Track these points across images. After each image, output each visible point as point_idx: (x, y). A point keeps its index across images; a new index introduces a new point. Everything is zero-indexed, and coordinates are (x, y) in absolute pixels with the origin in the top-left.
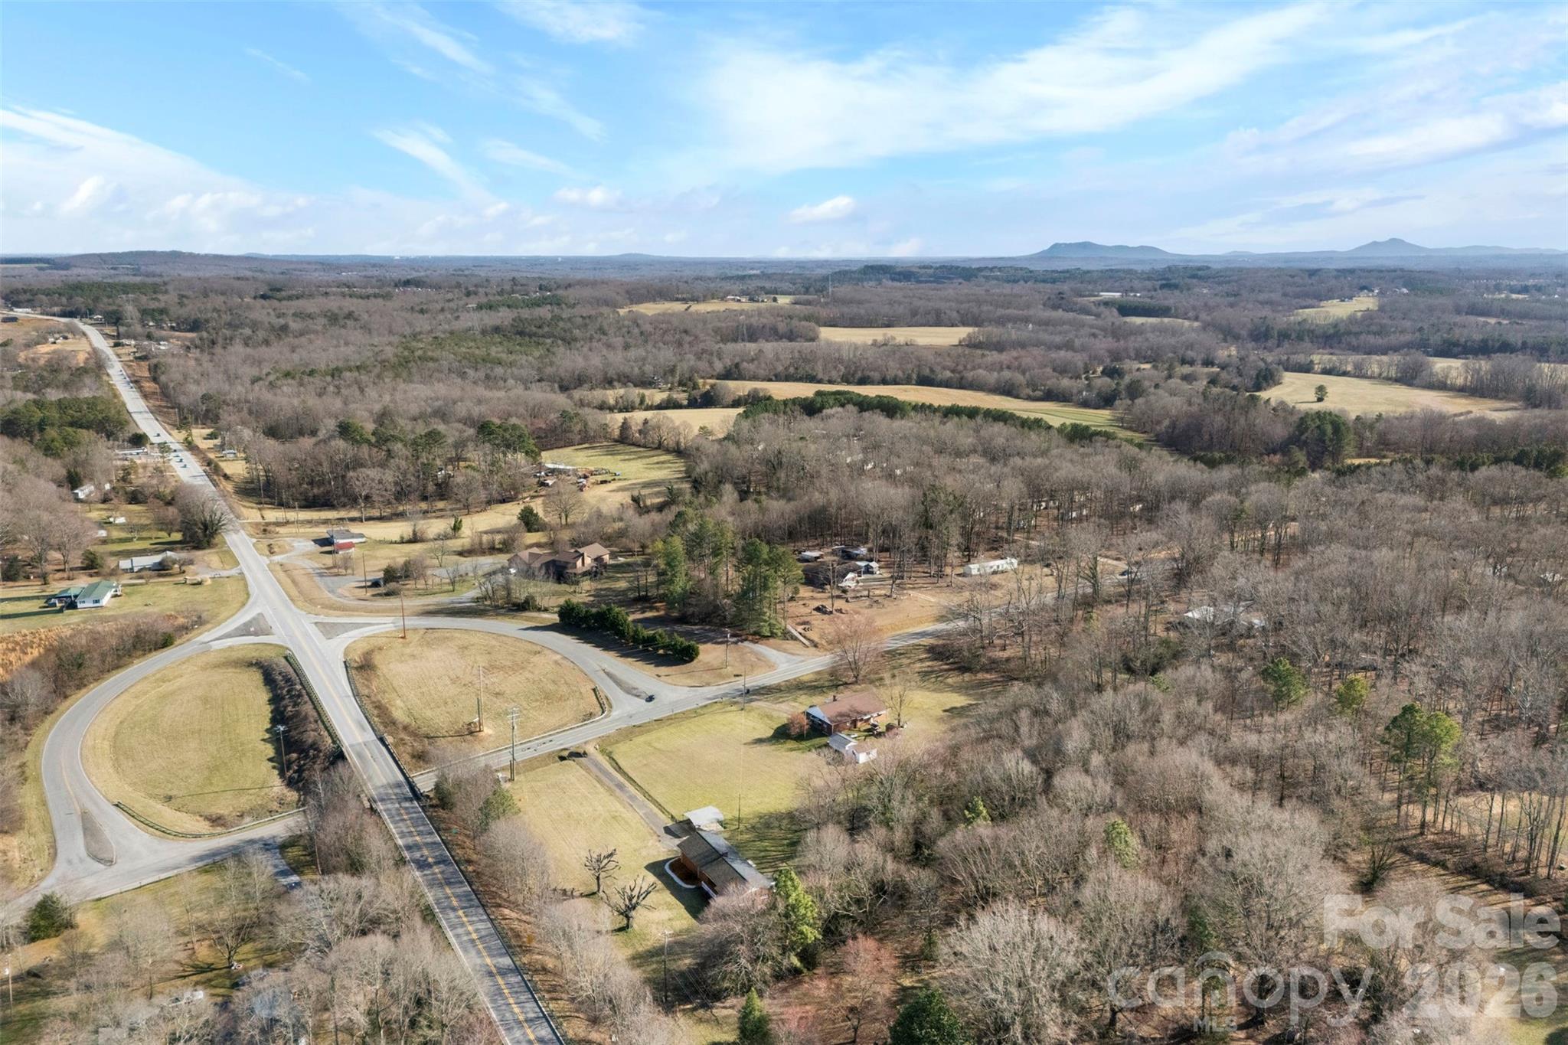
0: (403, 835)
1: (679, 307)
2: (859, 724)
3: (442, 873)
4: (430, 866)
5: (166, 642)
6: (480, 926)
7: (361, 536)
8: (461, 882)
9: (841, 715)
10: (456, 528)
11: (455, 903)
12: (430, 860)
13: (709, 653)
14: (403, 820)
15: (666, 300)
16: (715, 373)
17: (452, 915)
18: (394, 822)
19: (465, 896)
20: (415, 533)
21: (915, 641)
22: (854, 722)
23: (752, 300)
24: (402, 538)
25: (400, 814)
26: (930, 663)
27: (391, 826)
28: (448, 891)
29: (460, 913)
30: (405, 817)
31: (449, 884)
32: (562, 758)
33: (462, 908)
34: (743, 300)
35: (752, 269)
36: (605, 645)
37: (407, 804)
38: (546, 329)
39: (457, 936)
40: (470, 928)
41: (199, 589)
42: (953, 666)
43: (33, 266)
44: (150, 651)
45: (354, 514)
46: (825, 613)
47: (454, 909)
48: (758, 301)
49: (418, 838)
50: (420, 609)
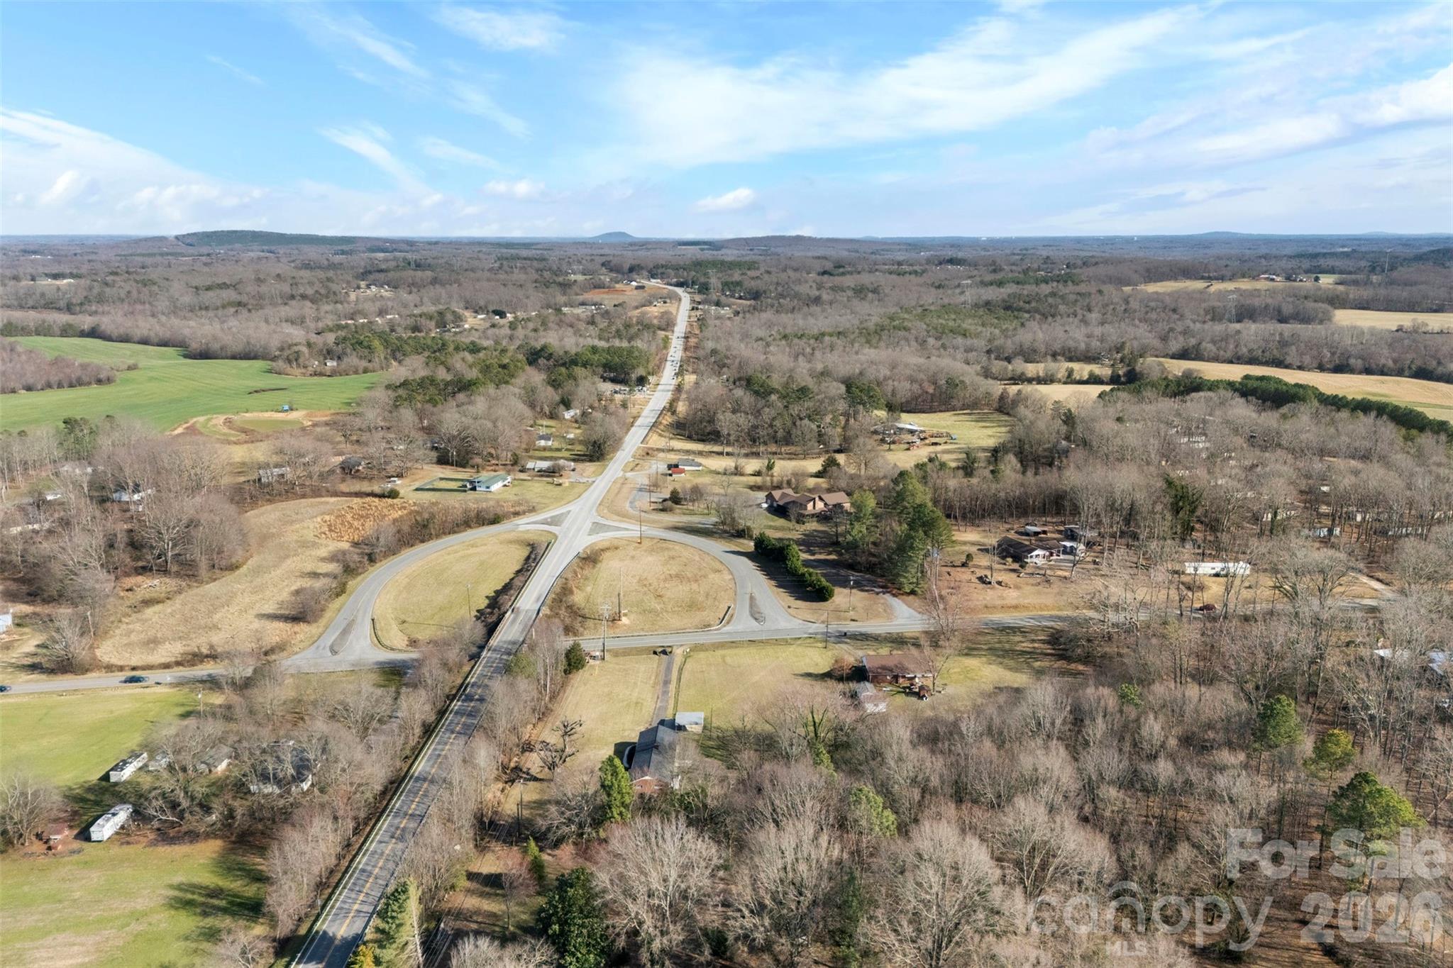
1: (1200, 285)
2: (901, 680)
3: (473, 707)
5: (495, 520)
7: (700, 465)
9: (884, 668)
10: (770, 467)
13: (841, 597)
14: (491, 667)
15: (1188, 278)
16: (1170, 353)
20: (736, 468)
21: (1052, 624)
22: (896, 678)
23: (1288, 279)
24: (726, 470)
25: (493, 662)
26: (1042, 646)
30: (494, 665)
32: (655, 653)
34: (1278, 279)
35: (1343, 246)
36: (771, 574)
37: (505, 657)
38: (1034, 304)
41: (559, 488)
42: (1058, 652)
43: (698, 247)
44: (483, 525)
45: (717, 448)
46: (984, 582)
48: (1295, 281)
49: (486, 681)
50: (670, 525)
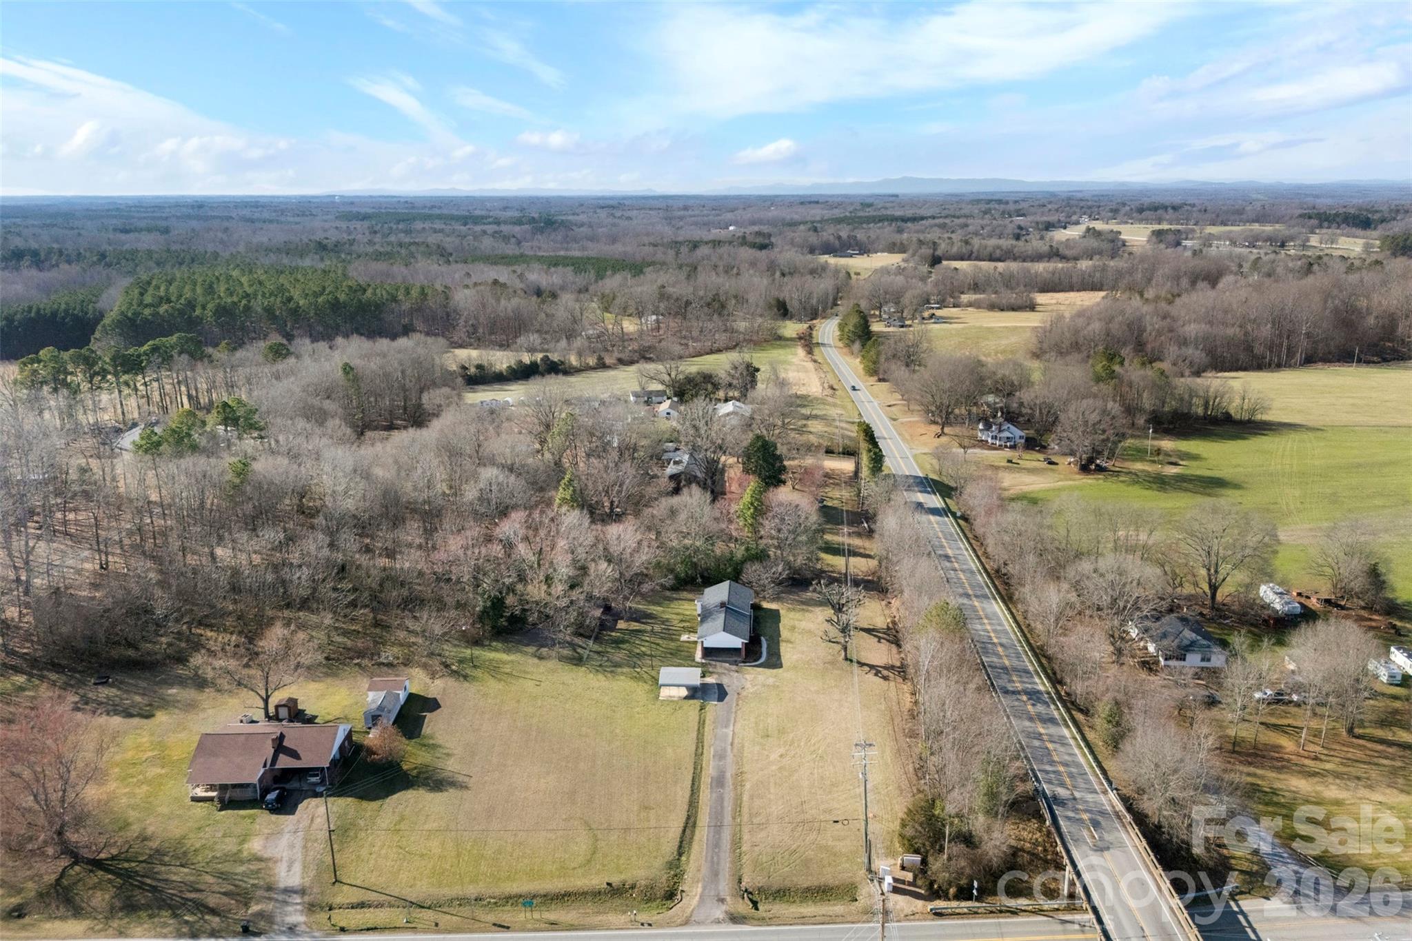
0: (1062, 741)
3: (1011, 681)
4: (1026, 692)
6: (979, 627)
8: (990, 666)
11: (1000, 649)
12: (1025, 698)
14: (1066, 765)
17: (1004, 641)
18: (1078, 765)
19: (988, 653)
25: (1071, 776)
27: (1082, 760)
28: (1007, 663)
29: (995, 640)
30: (1061, 769)
31: (1005, 668)
33: (994, 643)
37: (1062, 792)
39: (1001, 624)
40: (989, 627)
47: (1002, 645)
49: (1042, 731)
